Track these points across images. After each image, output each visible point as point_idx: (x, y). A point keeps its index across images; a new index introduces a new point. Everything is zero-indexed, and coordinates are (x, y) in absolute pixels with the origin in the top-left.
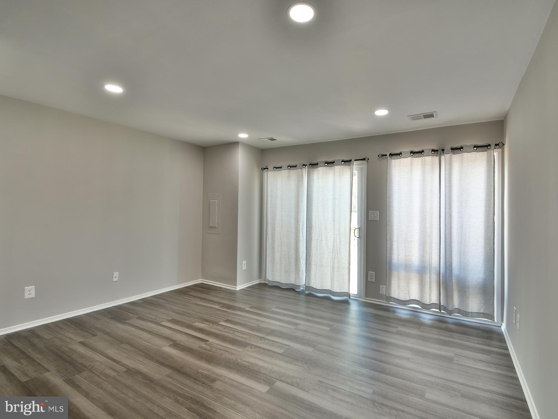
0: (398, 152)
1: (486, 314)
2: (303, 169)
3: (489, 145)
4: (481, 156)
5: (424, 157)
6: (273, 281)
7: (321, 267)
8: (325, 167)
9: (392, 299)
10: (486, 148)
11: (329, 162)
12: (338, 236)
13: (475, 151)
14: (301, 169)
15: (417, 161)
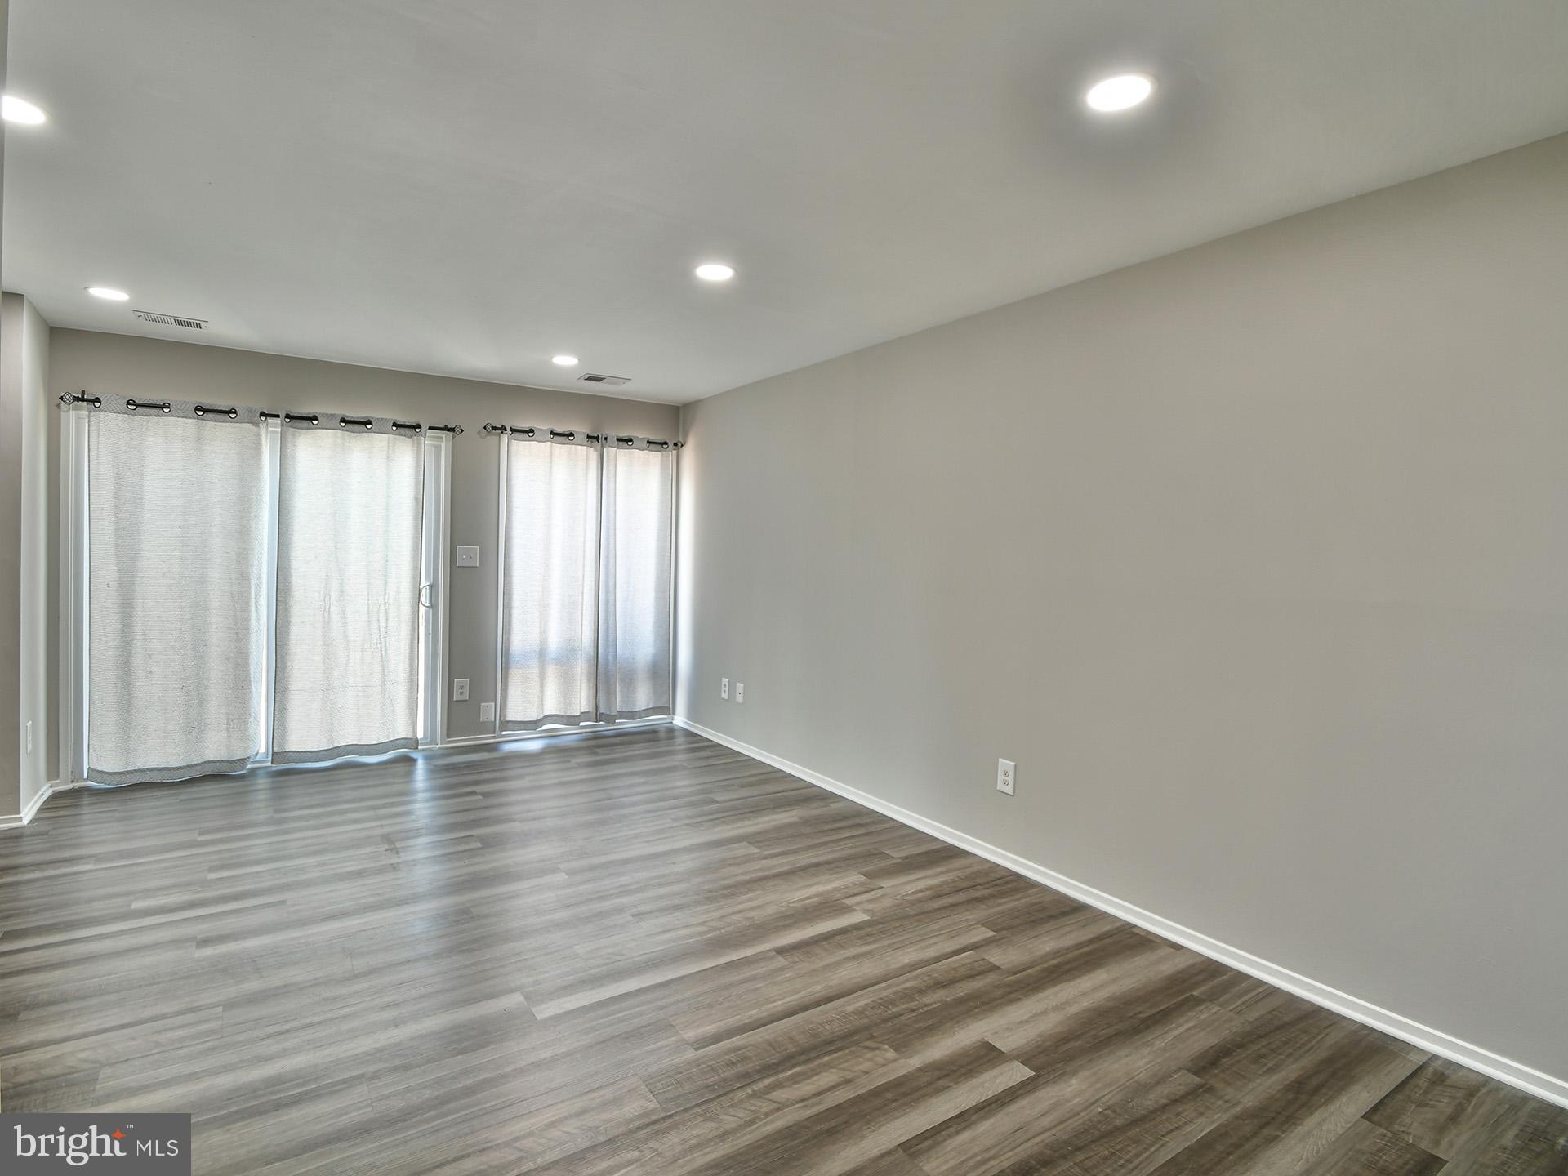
0: (526, 426)
1: (658, 708)
2: (261, 425)
3: (666, 443)
4: (654, 458)
5: (573, 446)
6: (128, 772)
7: (327, 690)
8: (340, 430)
9: (510, 724)
10: (659, 447)
11: (349, 419)
12: (382, 606)
13: (647, 449)
14: (256, 424)
15: (561, 450)
